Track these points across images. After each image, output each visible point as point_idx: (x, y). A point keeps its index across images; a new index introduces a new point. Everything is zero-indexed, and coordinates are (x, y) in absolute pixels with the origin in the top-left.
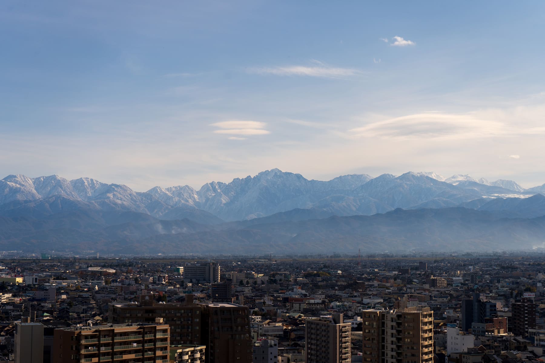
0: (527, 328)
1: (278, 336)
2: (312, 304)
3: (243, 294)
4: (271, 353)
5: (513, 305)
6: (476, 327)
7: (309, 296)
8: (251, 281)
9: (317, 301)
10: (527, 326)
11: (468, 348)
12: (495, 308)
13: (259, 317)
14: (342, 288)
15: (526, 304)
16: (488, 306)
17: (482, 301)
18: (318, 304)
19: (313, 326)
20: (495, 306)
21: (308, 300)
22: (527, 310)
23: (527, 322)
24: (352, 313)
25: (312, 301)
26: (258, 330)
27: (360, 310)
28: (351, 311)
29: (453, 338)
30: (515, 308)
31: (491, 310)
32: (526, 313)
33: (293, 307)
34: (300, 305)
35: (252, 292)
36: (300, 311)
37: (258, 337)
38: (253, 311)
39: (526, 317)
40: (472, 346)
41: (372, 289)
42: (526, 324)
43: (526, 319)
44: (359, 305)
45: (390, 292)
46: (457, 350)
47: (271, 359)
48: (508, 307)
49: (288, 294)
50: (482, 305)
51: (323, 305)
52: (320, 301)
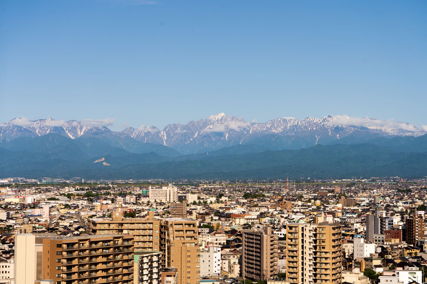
0: (417, 238)
1: (222, 244)
2: (250, 219)
3: (196, 211)
4: (216, 257)
5: (407, 220)
6: (377, 237)
7: (247, 213)
8: (202, 201)
9: (253, 217)
11: (370, 254)
12: (392, 222)
13: (207, 229)
14: (274, 207)
15: (417, 220)
16: (387, 221)
17: (382, 216)
18: (254, 219)
21: (246, 216)
22: (417, 224)
24: (280, 226)
26: (206, 239)
27: (286, 223)
29: (359, 246)
30: (408, 223)
31: (389, 224)
32: (417, 227)
33: (234, 221)
34: (240, 220)
35: (203, 210)
36: (239, 224)
37: (205, 245)
38: (203, 225)
40: (373, 252)
41: (297, 208)
42: (417, 235)
43: (417, 231)
44: (286, 220)
45: (311, 210)
46: (362, 255)
47: (216, 262)
48: (403, 222)
49: (231, 211)
50: (382, 220)
51: (258, 220)
52: (256, 217)
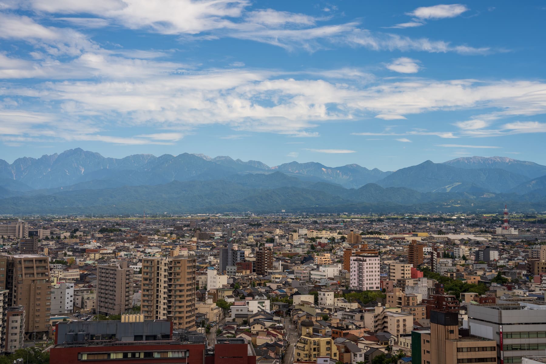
0: (266, 269)
1: (75, 279)
2: (105, 254)
3: (48, 247)
4: (68, 293)
5: (257, 252)
6: (230, 269)
7: (103, 248)
8: (55, 237)
9: (108, 252)
10: (266, 268)
11: (223, 285)
12: (244, 255)
13: (60, 265)
14: (130, 241)
15: (266, 252)
16: (239, 253)
17: (234, 249)
18: (109, 253)
19: (103, 271)
20: (244, 253)
21: (101, 251)
22: (267, 256)
23: (266, 265)
24: (136, 260)
25: (105, 251)
26: (58, 275)
27: (142, 257)
28: (135, 258)
29: (212, 277)
30: (258, 255)
31: (241, 256)
32: (266, 258)
33: (89, 256)
34: (95, 255)
35: (56, 245)
36: (94, 259)
37: (57, 281)
38: (56, 261)
39: (266, 261)
40: (226, 283)
41: (153, 242)
42: (266, 266)
43: (266, 262)
44: (142, 254)
45: (167, 244)
46: (215, 286)
47: (68, 298)
48: (254, 254)
49: (86, 246)
50: (234, 252)
51: (114, 255)
52: (112, 252)
